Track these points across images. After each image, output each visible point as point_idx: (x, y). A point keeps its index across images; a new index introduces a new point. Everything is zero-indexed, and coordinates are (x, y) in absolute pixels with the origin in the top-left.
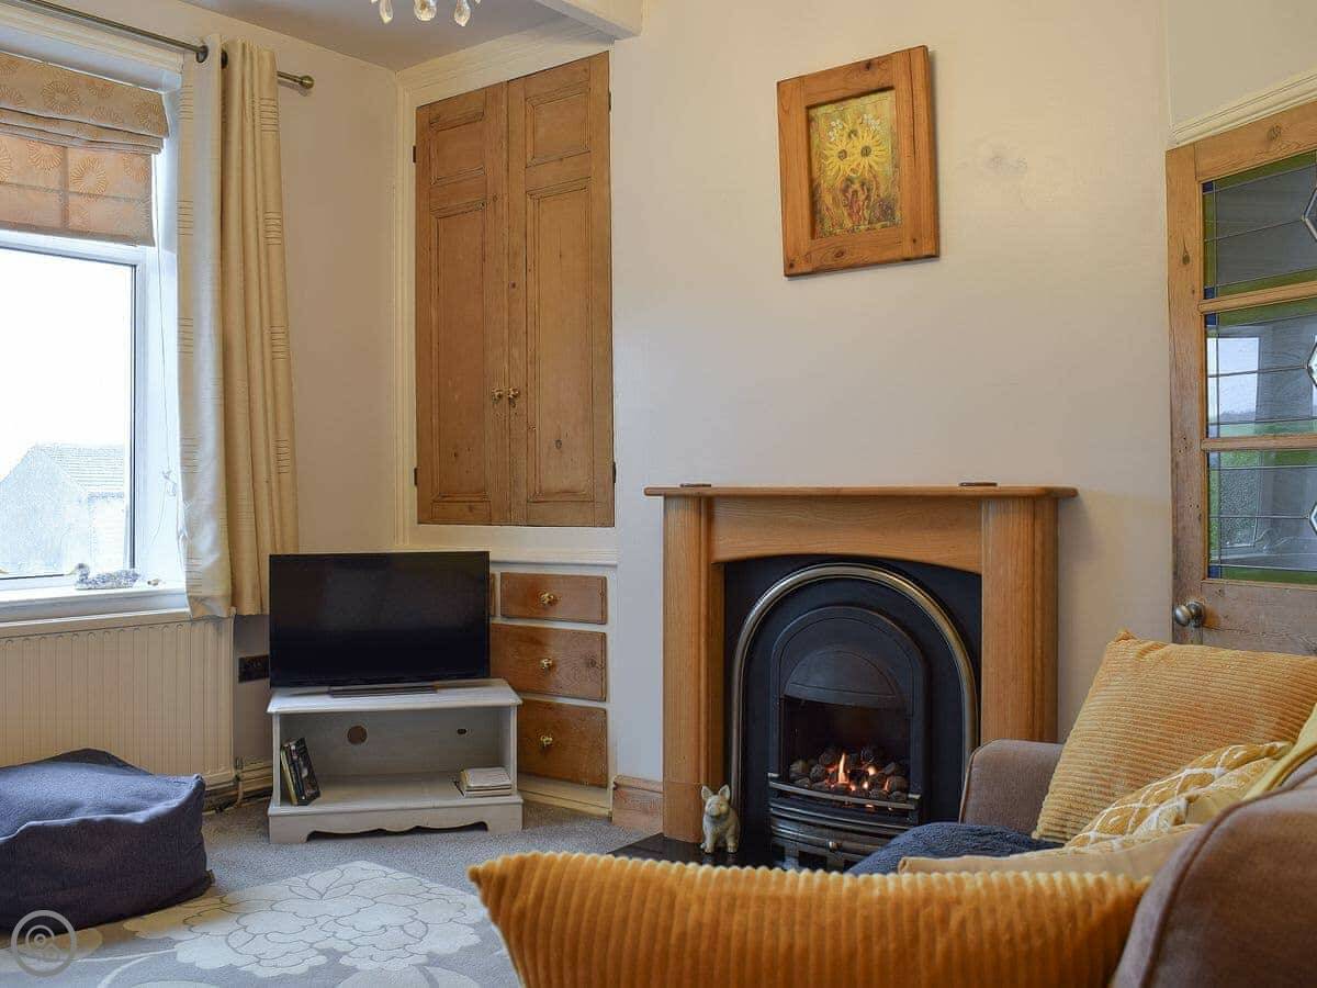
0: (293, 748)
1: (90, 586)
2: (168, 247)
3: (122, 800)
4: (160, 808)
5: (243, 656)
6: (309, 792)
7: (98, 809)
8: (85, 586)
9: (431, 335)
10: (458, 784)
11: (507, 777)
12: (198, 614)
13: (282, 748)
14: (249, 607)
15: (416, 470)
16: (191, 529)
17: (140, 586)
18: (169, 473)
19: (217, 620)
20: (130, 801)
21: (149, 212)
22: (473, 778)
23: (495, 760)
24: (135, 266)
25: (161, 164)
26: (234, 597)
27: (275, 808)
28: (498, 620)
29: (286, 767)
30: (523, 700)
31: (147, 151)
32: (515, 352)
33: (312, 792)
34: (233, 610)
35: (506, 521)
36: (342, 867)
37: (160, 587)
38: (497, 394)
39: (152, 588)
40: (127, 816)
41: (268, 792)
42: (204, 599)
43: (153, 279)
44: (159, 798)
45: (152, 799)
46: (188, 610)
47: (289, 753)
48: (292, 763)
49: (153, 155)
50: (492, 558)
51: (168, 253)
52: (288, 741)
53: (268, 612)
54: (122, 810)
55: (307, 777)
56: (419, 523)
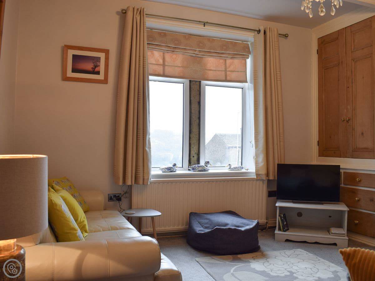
0: (282, 216)
1: (232, 170)
2: (251, 83)
3: (238, 224)
4: (248, 227)
5: (269, 190)
6: (286, 228)
7: (233, 226)
8: (230, 170)
9: (323, 103)
10: (329, 231)
11: (344, 231)
12: (258, 178)
13: (279, 216)
14: (271, 178)
15: (318, 141)
16: (257, 156)
17: (243, 170)
18: (251, 141)
19: (263, 180)
20: (240, 225)
21: (246, 74)
22: (334, 230)
23: (340, 226)
24: (243, 88)
25: (249, 62)
26: (268, 175)
27: (277, 232)
28: (342, 185)
29: (280, 221)
30: (350, 209)
31: (245, 59)
32: (349, 107)
33: (287, 228)
34: (267, 178)
35: (345, 157)
36: (294, 250)
37: (248, 171)
38: (343, 119)
39: (247, 171)
40: (240, 228)
41: (275, 227)
42: (260, 174)
43: (247, 91)
44: (248, 225)
45: (246, 225)
46: (256, 177)
47: (281, 217)
48: (282, 220)
49: (247, 60)
50: (341, 167)
51: (251, 85)
52: (281, 214)
53: (276, 179)
54: (238, 227)
55: (286, 224)
56: (319, 156)
